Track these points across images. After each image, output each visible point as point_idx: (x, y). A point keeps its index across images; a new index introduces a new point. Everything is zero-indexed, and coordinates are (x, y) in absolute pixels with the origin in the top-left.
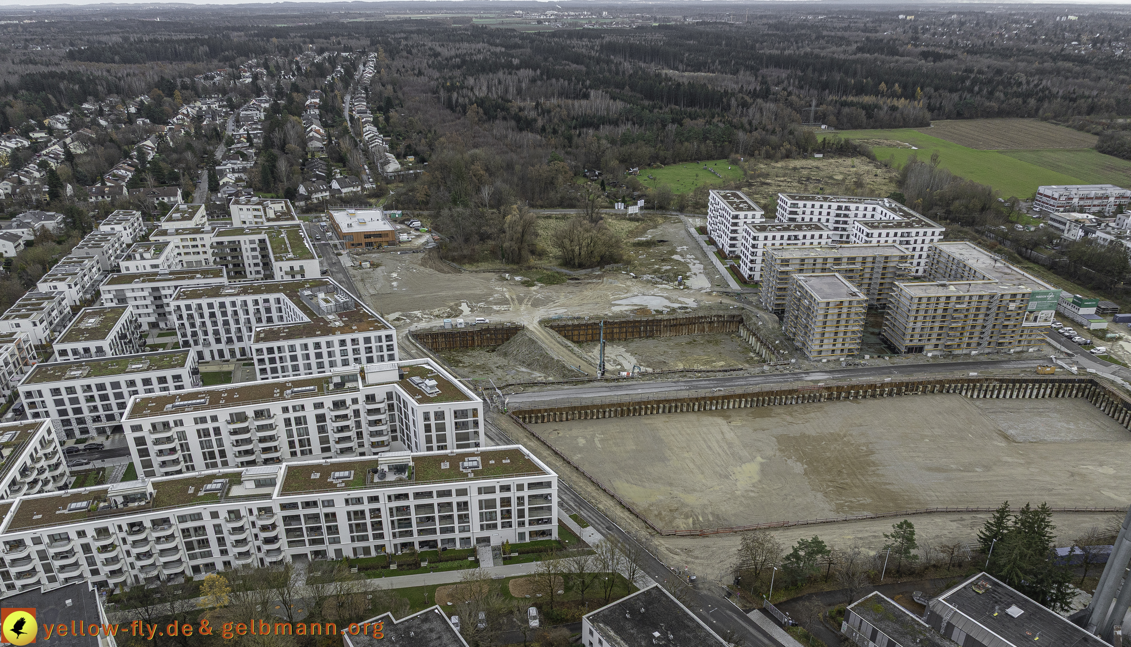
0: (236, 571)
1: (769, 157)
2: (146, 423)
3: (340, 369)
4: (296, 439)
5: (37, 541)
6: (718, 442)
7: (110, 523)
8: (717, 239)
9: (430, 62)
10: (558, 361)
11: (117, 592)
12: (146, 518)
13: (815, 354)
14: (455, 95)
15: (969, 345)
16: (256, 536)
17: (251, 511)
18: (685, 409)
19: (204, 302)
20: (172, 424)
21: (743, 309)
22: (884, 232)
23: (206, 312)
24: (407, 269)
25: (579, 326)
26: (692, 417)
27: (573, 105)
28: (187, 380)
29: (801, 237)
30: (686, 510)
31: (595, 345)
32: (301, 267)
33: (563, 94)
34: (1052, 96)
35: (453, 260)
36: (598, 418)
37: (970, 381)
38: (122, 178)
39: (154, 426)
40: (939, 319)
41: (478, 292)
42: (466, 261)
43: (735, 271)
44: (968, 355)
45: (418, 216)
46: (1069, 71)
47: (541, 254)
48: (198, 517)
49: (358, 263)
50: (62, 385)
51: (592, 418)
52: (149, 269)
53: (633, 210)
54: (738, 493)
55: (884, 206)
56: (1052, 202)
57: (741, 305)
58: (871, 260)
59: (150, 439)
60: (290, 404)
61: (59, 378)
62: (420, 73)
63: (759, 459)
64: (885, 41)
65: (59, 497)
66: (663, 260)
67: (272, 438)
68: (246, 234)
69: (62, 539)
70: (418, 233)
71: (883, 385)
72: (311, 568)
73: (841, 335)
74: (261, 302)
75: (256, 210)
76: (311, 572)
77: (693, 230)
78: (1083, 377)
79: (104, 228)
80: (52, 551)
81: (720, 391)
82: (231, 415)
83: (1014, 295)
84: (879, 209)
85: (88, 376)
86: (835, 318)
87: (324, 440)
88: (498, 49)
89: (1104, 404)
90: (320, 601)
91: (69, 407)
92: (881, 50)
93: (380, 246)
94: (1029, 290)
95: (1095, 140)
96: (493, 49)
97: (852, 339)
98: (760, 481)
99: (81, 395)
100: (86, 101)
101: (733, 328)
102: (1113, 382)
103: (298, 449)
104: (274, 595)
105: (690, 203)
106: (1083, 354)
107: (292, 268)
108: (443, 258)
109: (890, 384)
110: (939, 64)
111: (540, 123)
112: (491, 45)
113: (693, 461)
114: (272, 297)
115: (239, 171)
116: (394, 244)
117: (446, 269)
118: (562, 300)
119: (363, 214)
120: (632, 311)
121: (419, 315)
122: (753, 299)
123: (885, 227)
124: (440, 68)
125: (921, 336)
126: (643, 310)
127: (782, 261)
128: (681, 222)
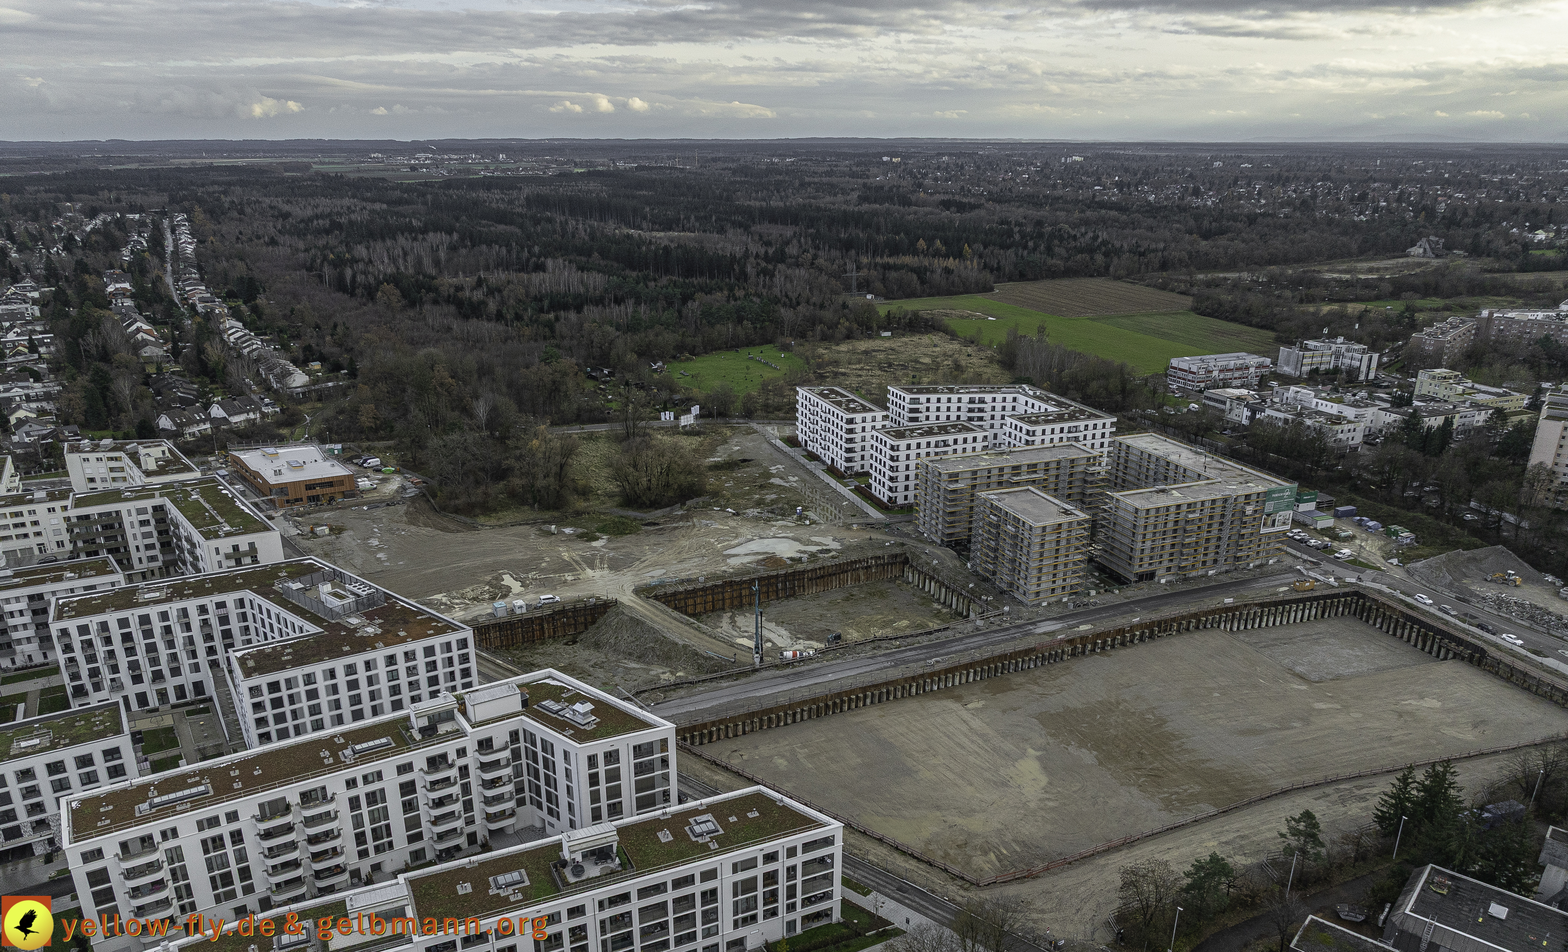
1: (825, 338)
3: (428, 705)
4: (368, 828)
6: (966, 735)
8: (820, 452)
9: (279, 227)
10: (685, 647)
13: (1032, 597)
14: (348, 272)
15: (1204, 563)
18: (899, 694)
19: (112, 618)
21: (903, 544)
22: (1048, 428)
23: (116, 633)
24: (391, 531)
25: (694, 591)
26: (912, 705)
27: (529, 280)
29: (951, 442)
30: (979, 841)
31: (720, 617)
32: (252, 545)
33: (504, 265)
34: (1118, 252)
35: (457, 511)
36: (786, 724)
37: (1227, 609)
39: (124, 846)
40: (1170, 535)
41: (519, 556)
42: (478, 511)
43: (865, 493)
44: (1205, 575)
45: (369, 449)
46: (1117, 221)
47: (585, 492)
49: (307, 529)
51: (778, 726)
53: (687, 420)
54: (1032, 805)
55: (1026, 395)
56: (1190, 377)
57: (899, 540)
58: (1054, 465)
60: (357, 772)
62: (273, 242)
63: (1031, 751)
64: (886, 188)
66: (762, 487)
67: (328, 835)
68: (127, 500)
70: (380, 476)
71: (1132, 628)
73: (1061, 568)
74: (211, 608)
75: (111, 459)
77: (779, 443)
78: (1347, 590)
81: (938, 662)
82: (261, 806)
83: (1247, 497)
84: (1022, 399)
86: (1054, 545)
87: (413, 823)
88: (377, 206)
89: (1379, 620)
92: (890, 199)
93: (332, 499)
94: (1261, 489)
95: (1189, 301)
96: (369, 206)
97: (1074, 572)
98: (1050, 783)
101: (896, 572)
102: (1380, 592)
103: (370, 845)
105: (758, 406)
106: (1329, 561)
107: (236, 548)
108: (442, 509)
109: (1140, 626)
110: (967, 215)
111: (492, 306)
112: (364, 199)
113: (948, 768)
114: (230, 598)
115: (37, 399)
116: (353, 495)
117: (451, 526)
118: (651, 557)
119: (289, 453)
120: (758, 562)
121: (444, 600)
122: (909, 529)
123: (1047, 422)
124: (301, 234)
125: (1151, 558)
126: (771, 560)
127: (950, 475)
128: (755, 432)
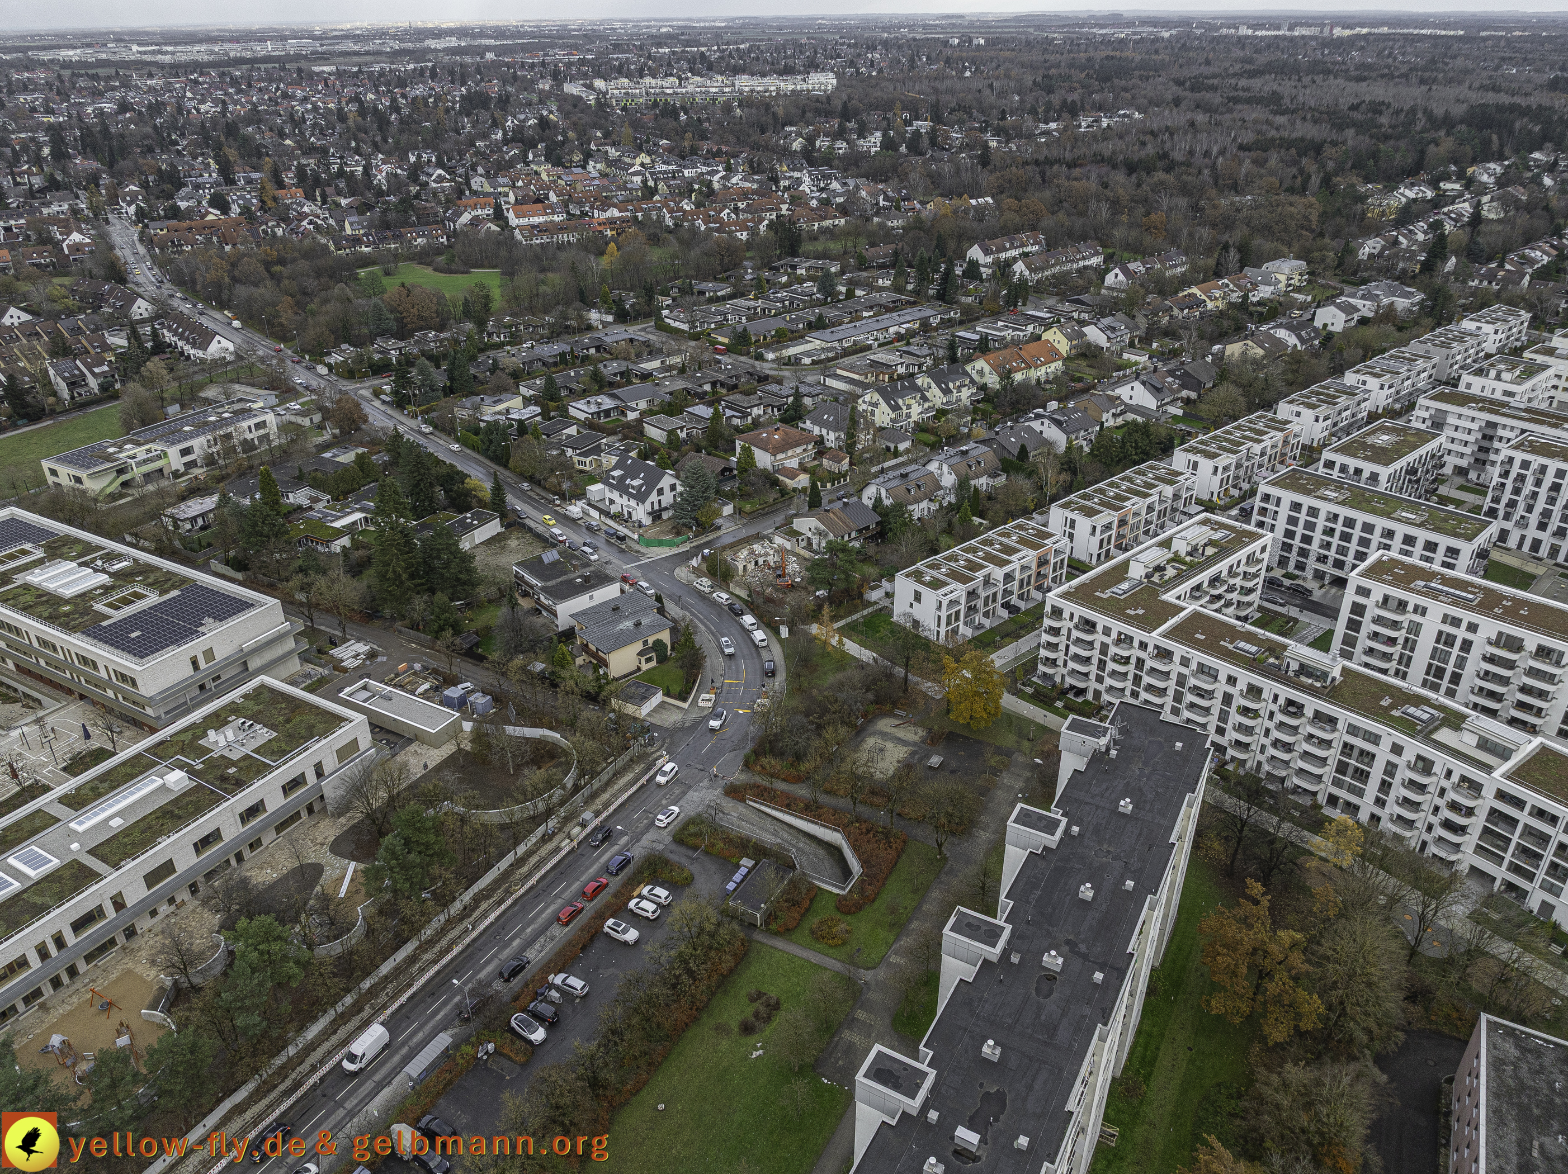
0: (1382, 835)
2: (1379, 590)
5: (1185, 662)
7: (1269, 686)
11: (1230, 767)
12: (1312, 704)
16: (1437, 809)
17: (1449, 774)
20: (1410, 608)
28: (1464, 560)
38: (1532, 262)
48: (1375, 739)
50: (1307, 501)
52: (1498, 396)
59: (1372, 611)
61: (1308, 492)
65: (1233, 627)
69: (1209, 674)
72: (1490, 900)
76: (1486, 904)
79: (1468, 325)
80: (1192, 681)
85: (1342, 503)
90: (1475, 953)
91: (1300, 530)
99: (1321, 523)
100: (1540, 149)
104: (1414, 899)
